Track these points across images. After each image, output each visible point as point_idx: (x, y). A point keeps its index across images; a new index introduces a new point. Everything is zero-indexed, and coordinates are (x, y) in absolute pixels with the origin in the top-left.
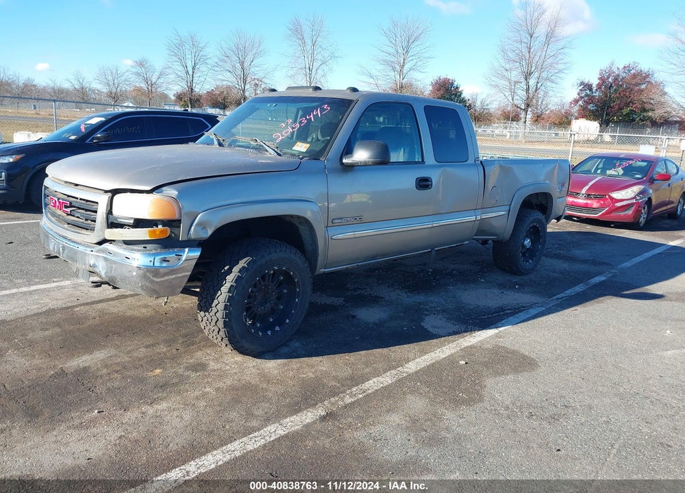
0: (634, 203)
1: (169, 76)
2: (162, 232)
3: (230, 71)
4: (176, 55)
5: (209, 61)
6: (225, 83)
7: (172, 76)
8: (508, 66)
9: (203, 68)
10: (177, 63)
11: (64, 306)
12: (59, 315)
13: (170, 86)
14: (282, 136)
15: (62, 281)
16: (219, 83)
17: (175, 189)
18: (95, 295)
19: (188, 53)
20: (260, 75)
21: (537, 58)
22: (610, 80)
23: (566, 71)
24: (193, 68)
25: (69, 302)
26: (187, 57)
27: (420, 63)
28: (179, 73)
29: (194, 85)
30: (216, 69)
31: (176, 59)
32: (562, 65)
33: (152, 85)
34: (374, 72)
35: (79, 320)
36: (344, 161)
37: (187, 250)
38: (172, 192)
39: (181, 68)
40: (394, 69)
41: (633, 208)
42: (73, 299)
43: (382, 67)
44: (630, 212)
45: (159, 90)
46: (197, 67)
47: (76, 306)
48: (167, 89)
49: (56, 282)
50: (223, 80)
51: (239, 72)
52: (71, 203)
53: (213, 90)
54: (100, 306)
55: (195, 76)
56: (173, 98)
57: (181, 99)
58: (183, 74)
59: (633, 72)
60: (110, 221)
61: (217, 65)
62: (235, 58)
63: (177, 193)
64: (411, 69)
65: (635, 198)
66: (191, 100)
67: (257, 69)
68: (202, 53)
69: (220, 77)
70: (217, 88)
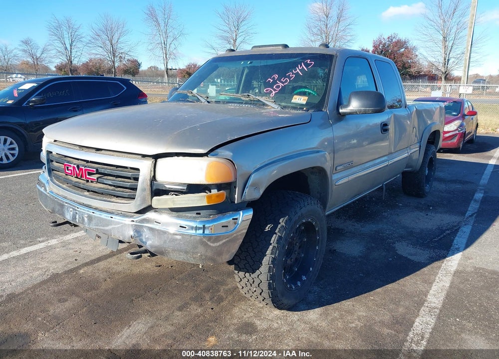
0: (457, 134)
1: (51, 52)
2: (218, 196)
3: (101, 47)
4: (56, 35)
5: (83, 39)
6: (99, 56)
7: (54, 52)
8: (313, 38)
9: (79, 45)
10: (56, 41)
11: (66, 269)
12: (67, 280)
13: (53, 60)
14: (275, 90)
15: (48, 240)
16: (93, 57)
17: (229, 150)
18: (89, 253)
19: (65, 33)
20: (126, 49)
21: (332, 33)
22: (380, 47)
23: (352, 41)
24: (71, 46)
25: (68, 263)
26: (65, 36)
27: (248, 38)
28: (59, 49)
29: (73, 58)
30: (90, 45)
31: (56, 38)
32: (349, 37)
33: (37, 59)
34: (215, 45)
35: (91, 284)
36: (341, 111)
37: (241, 212)
38: (226, 152)
39: (61, 45)
40: (229, 43)
41: (457, 137)
42: (71, 260)
43: (220, 41)
44: (455, 140)
45: (43, 63)
46: (74, 44)
47: (79, 268)
48: (50, 62)
49: (43, 241)
50: (97, 54)
51: (109, 46)
52: (97, 170)
53: (87, 62)
54: (102, 264)
55: (73, 51)
56: (54, 69)
57: (61, 70)
58: (62, 50)
59: (394, 40)
60: (154, 188)
61: (90, 42)
62: (104, 37)
63: (232, 154)
64: (241, 42)
65: (457, 130)
66: (71, 70)
67: (123, 45)
68: (76, 33)
69: (94, 52)
70: (91, 60)
